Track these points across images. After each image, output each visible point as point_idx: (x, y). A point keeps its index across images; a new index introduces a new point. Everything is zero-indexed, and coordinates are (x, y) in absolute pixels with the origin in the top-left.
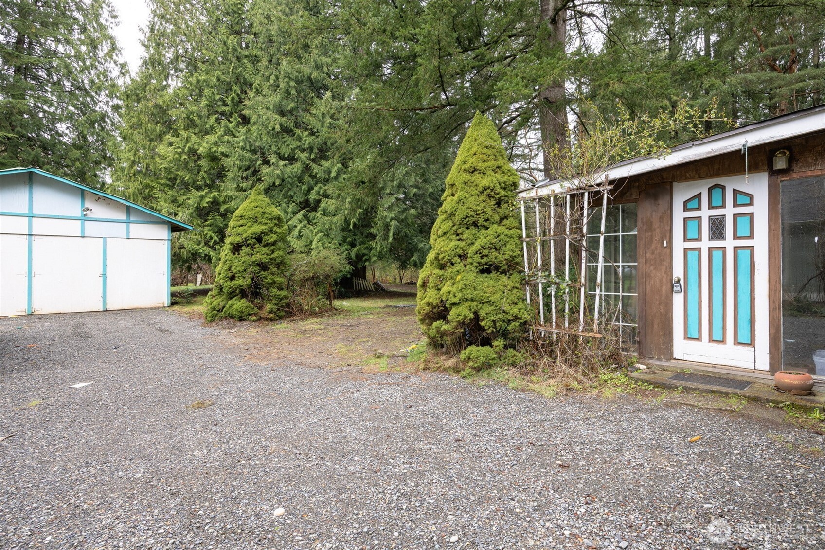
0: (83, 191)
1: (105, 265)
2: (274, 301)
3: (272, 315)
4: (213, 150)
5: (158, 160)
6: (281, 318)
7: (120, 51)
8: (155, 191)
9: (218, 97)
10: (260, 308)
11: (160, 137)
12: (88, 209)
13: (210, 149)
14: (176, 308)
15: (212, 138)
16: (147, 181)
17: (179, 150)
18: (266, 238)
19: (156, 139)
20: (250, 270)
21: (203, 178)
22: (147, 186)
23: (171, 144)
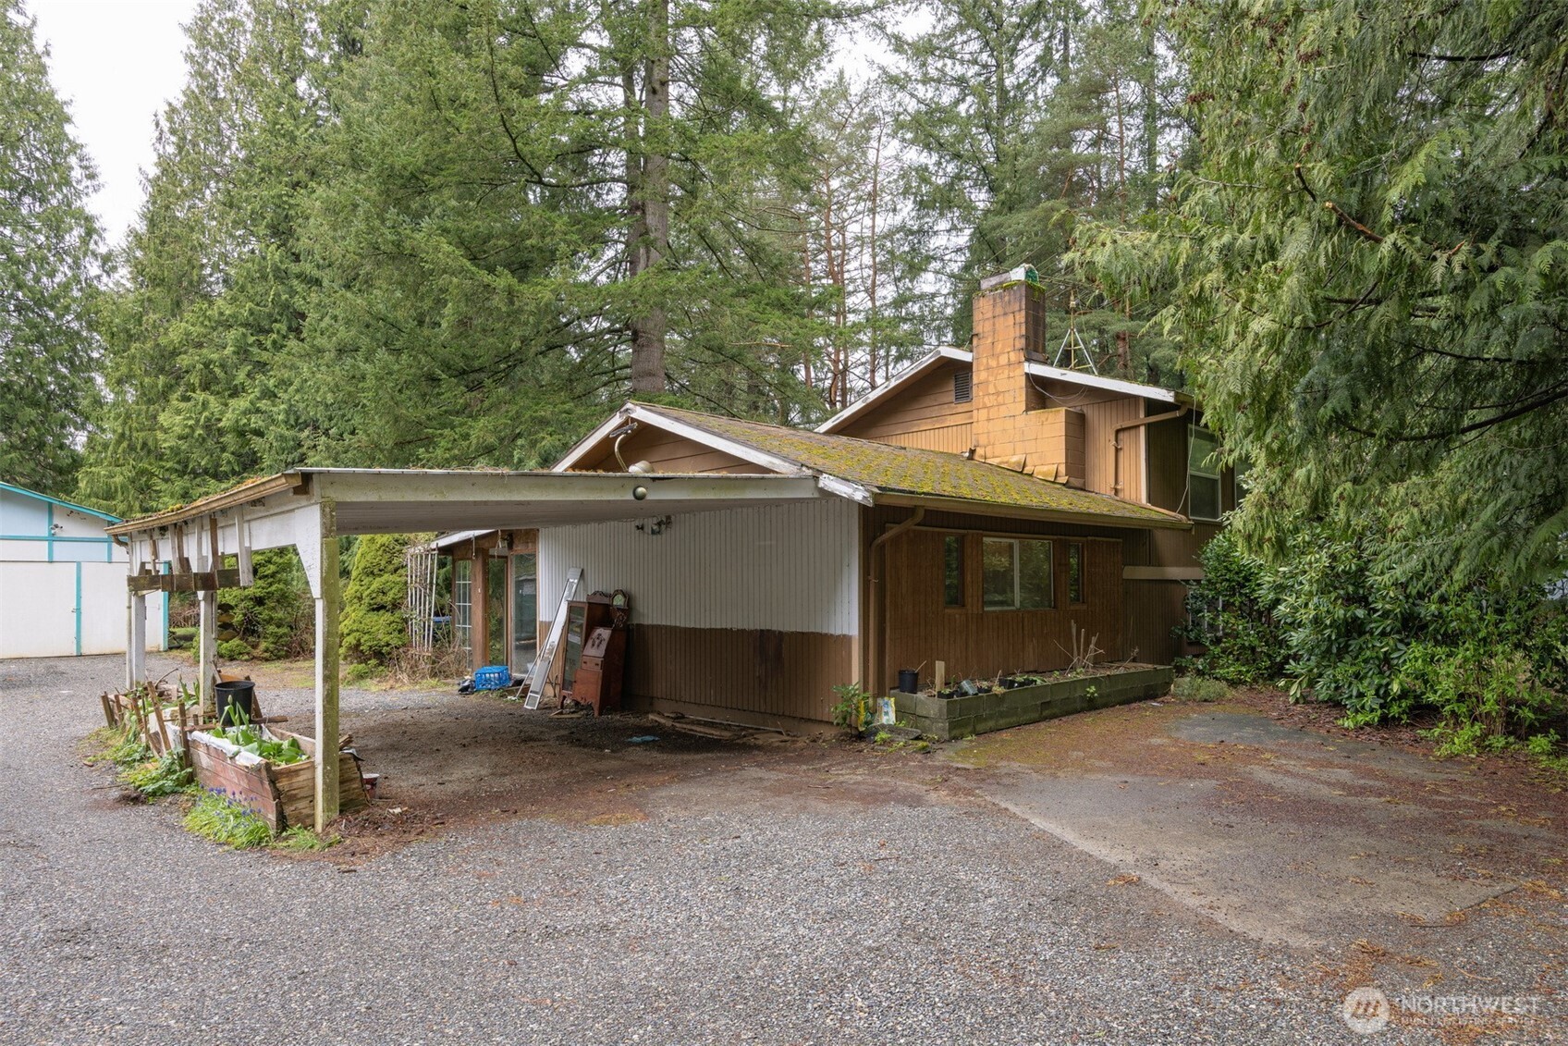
0: (50, 504)
1: (79, 597)
2: (271, 640)
3: (266, 655)
4: (242, 423)
5: (160, 435)
6: (279, 658)
7: (100, 236)
8: (155, 480)
9: (251, 340)
10: (255, 646)
11: (164, 395)
12: (56, 526)
13: (237, 421)
14: (175, 652)
15: (242, 403)
16: (144, 465)
17: (191, 422)
18: (262, 569)
19: (158, 398)
20: (242, 605)
21: (229, 462)
22: (142, 472)
23: (178, 412)
